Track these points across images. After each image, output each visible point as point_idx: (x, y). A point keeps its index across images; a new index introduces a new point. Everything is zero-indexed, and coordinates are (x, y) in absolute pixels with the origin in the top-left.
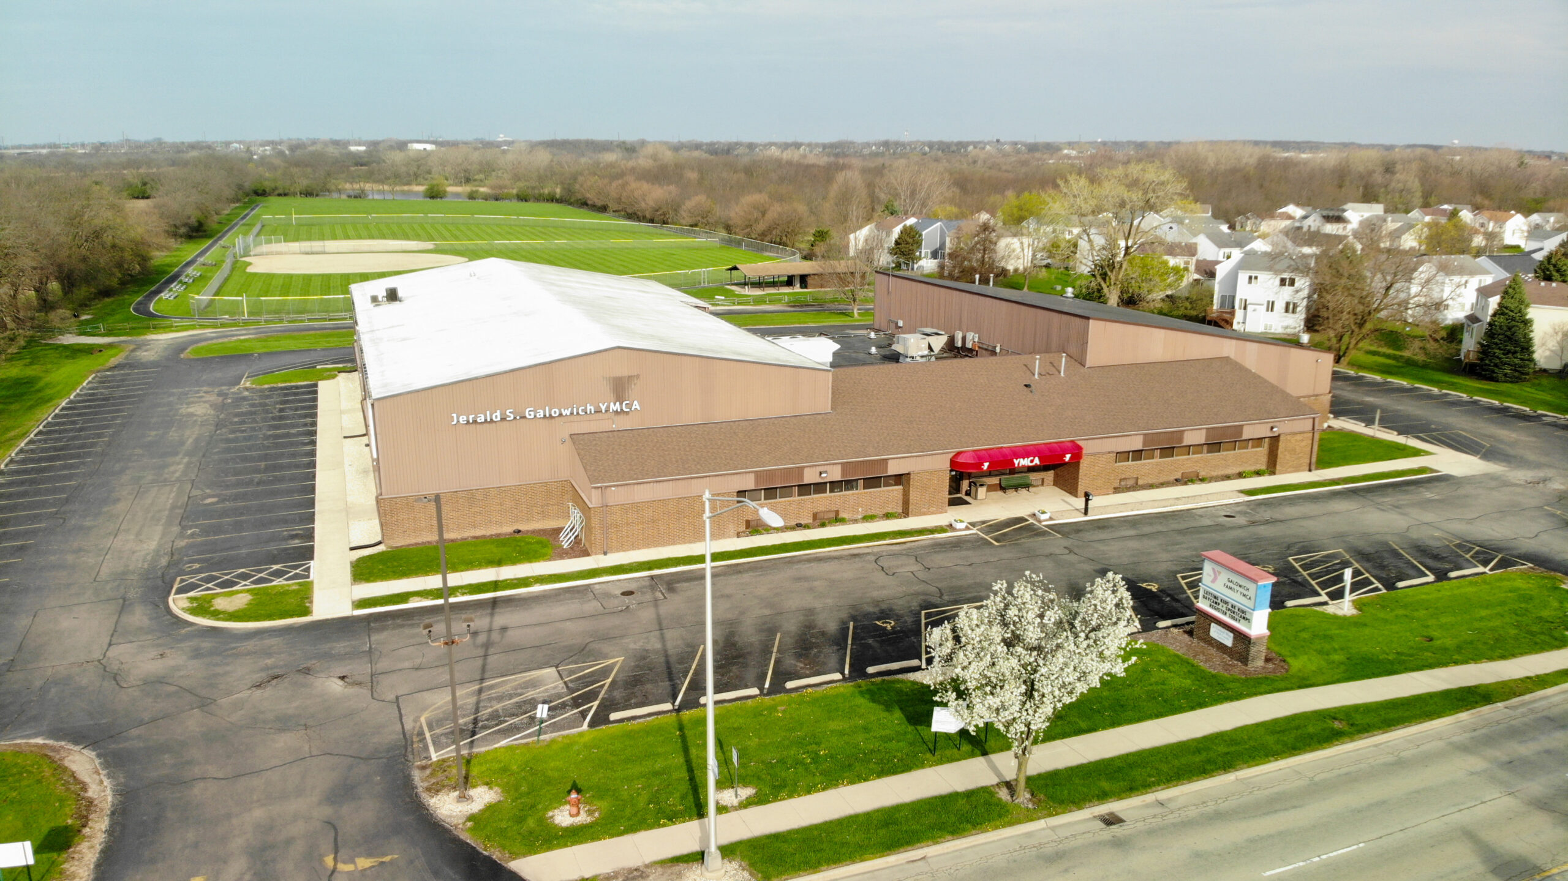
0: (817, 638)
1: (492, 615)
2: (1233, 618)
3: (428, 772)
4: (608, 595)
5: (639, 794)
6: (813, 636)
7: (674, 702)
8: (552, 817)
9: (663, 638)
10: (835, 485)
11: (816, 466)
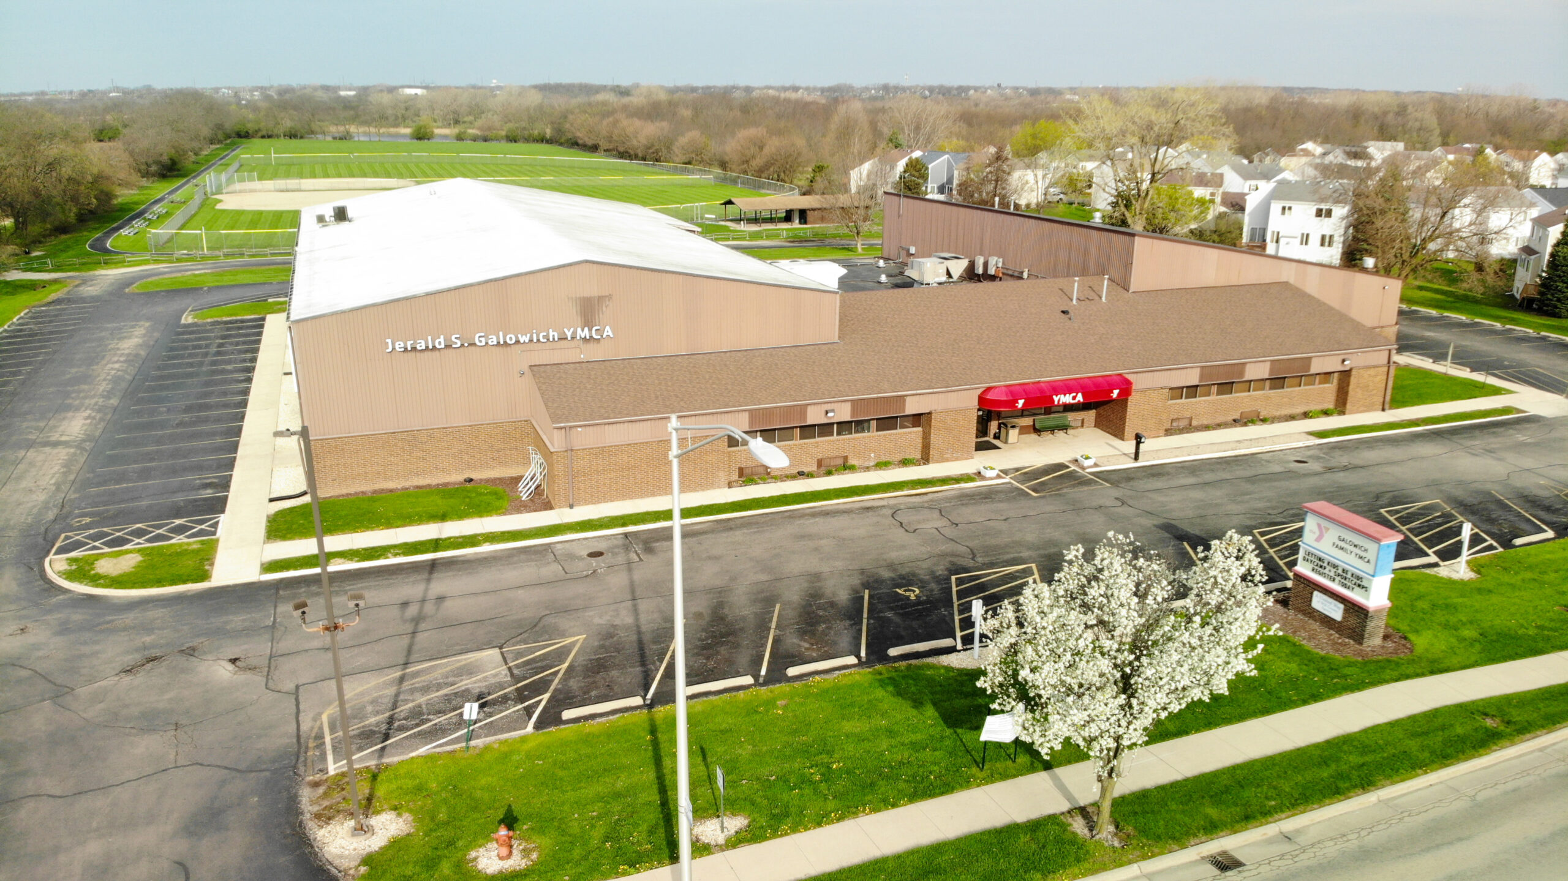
0: (825, 610)
1: (429, 580)
2: (1344, 586)
3: (321, 790)
4: (571, 557)
5: (593, 826)
6: (819, 608)
7: (646, 695)
8: (475, 859)
9: (635, 611)
10: (844, 427)
11: (821, 403)
